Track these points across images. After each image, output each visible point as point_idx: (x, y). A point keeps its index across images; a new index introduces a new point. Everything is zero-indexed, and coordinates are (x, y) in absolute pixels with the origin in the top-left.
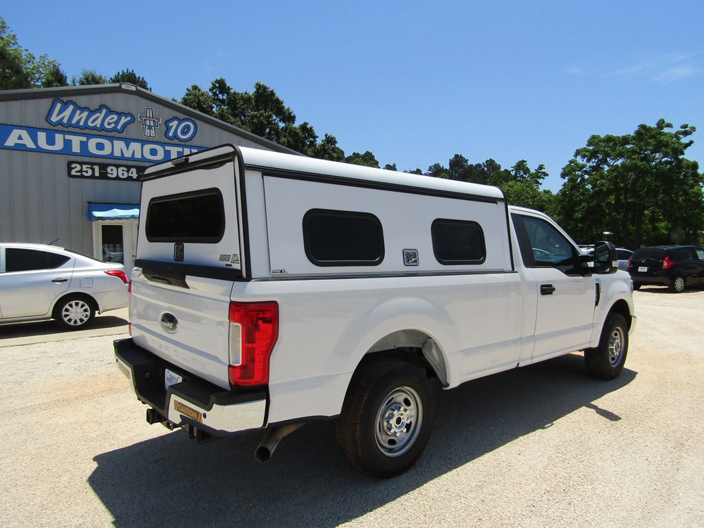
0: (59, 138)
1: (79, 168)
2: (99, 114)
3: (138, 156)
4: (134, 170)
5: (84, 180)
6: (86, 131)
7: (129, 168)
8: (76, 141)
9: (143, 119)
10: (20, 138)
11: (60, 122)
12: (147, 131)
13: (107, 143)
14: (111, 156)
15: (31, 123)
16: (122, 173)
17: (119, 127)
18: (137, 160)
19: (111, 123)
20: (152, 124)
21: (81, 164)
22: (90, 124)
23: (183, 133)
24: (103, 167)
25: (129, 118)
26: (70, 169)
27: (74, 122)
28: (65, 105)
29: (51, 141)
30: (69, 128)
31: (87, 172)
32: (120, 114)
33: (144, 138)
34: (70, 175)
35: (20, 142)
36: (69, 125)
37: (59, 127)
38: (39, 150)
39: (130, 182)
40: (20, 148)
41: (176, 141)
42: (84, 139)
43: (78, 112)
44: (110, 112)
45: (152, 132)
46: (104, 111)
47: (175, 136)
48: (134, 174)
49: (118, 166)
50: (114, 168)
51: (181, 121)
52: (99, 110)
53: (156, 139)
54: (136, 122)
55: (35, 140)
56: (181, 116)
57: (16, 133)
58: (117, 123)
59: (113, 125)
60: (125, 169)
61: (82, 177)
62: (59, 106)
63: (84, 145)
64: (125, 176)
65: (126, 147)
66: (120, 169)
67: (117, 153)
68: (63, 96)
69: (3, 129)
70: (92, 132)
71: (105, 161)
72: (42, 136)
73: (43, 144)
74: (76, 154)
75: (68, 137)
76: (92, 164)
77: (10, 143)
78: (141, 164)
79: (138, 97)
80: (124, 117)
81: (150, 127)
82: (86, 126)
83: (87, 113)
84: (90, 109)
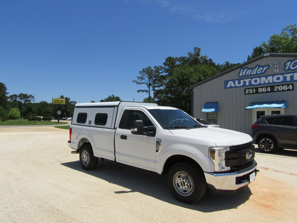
0: (242, 81)
1: (248, 90)
2: (255, 69)
3: (271, 81)
4: (269, 88)
6: (251, 77)
7: (267, 87)
8: (247, 81)
9: (273, 66)
10: (231, 84)
11: (242, 76)
12: (275, 70)
13: (258, 79)
14: (260, 84)
15: (234, 78)
16: (264, 90)
17: (263, 72)
18: (271, 83)
20: (277, 66)
21: (249, 89)
22: (252, 74)
23: (293, 66)
24: (257, 89)
25: (267, 67)
26: (245, 91)
27: (246, 75)
28: (244, 69)
29: (239, 83)
30: (245, 77)
31: (251, 92)
32: (263, 67)
33: (274, 73)
34: (245, 94)
35: (231, 85)
36: (245, 76)
37: (242, 78)
38: (236, 87)
39: (267, 93)
40: (231, 87)
41: (290, 71)
42: (250, 80)
43: (248, 70)
44: (260, 67)
45: (278, 70)
46: (257, 67)
47: (289, 69)
49: (262, 88)
50: (261, 89)
51: (292, 61)
52: (255, 68)
53: (280, 73)
54: (270, 68)
55: (235, 83)
56: (292, 59)
57: (230, 82)
58: (262, 70)
59: (261, 71)
60: (265, 88)
61: (249, 94)
62: (242, 70)
63: (250, 82)
64: (265, 91)
65: (266, 79)
66: (263, 88)
67: (262, 82)
68: (243, 66)
69: (226, 82)
70: (253, 76)
71: (257, 86)
72: (237, 82)
73: (237, 85)
74: (247, 86)
75: (245, 80)
76: (253, 88)
77: (228, 86)
78: (272, 85)
79: (271, 57)
80: (265, 67)
81: (276, 68)
82: (251, 75)
83: (251, 70)
84: (252, 68)
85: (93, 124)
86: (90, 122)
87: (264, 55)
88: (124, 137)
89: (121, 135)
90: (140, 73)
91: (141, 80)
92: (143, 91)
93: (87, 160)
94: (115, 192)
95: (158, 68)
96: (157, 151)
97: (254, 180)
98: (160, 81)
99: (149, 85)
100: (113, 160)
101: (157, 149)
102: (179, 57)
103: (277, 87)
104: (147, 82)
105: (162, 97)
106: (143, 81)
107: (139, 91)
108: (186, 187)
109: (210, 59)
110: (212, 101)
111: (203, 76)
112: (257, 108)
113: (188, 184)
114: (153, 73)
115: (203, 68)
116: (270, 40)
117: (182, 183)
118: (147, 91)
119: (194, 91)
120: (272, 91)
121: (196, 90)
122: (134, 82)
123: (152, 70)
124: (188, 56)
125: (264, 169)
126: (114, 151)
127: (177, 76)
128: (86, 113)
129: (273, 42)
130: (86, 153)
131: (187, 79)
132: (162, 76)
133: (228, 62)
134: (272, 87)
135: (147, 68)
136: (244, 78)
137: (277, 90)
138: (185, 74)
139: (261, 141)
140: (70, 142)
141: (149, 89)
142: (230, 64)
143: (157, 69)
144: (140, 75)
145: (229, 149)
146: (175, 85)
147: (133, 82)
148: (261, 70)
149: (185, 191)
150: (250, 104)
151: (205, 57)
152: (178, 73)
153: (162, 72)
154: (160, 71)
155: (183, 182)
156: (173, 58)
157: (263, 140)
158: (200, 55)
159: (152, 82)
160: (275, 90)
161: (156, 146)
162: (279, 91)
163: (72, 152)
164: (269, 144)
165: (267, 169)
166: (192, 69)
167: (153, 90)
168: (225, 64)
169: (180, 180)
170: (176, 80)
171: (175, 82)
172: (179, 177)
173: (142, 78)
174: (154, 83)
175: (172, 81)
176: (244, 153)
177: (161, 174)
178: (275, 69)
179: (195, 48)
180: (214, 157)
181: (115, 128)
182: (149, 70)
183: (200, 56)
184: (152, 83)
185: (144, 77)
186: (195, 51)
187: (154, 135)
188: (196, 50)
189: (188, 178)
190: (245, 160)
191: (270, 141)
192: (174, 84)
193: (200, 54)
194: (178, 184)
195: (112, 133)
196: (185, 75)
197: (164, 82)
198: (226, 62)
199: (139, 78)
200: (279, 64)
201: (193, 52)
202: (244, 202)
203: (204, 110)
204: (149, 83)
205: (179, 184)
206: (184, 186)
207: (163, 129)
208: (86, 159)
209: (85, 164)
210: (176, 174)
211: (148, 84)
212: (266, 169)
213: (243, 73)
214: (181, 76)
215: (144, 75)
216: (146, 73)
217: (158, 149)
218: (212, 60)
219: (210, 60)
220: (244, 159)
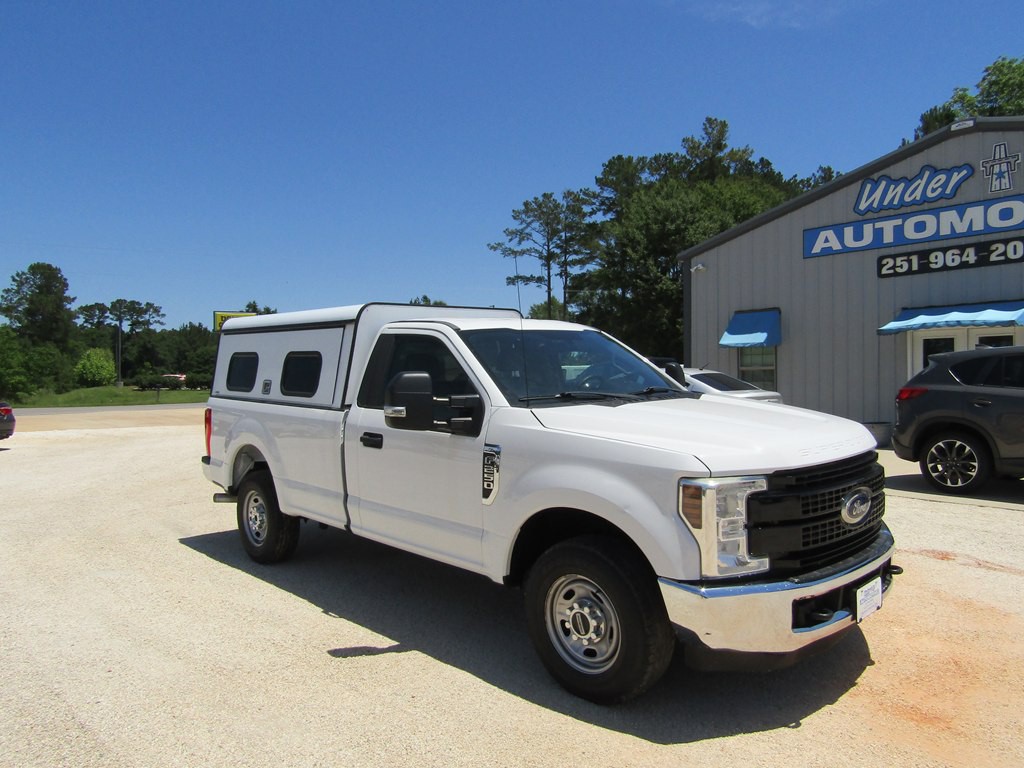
0: (868, 229)
1: (891, 262)
2: (919, 181)
3: (978, 226)
4: (971, 251)
5: (898, 278)
6: (903, 210)
7: (962, 249)
8: (888, 227)
9: (988, 165)
10: (827, 240)
11: (869, 209)
13: (930, 219)
14: (936, 237)
15: (839, 219)
16: (952, 258)
17: (948, 191)
18: (978, 233)
19: (937, 188)
20: (1004, 167)
21: (894, 257)
22: (907, 199)
24: (924, 255)
25: (965, 172)
27: (885, 203)
28: (876, 184)
29: (858, 236)
30: (881, 212)
31: (901, 266)
32: (949, 172)
33: (989, 195)
34: (880, 275)
35: (826, 245)
36: (881, 208)
37: (870, 215)
38: (846, 250)
39: (964, 270)
40: (827, 252)
42: (899, 222)
43: (892, 187)
44: (936, 171)
45: (1005, 181)
46: (927, 174)
48: (971, 256)
49: (945, 250)
50: (940, 255)
52: (920, 176)
53: (1013, 191)
54: (976, 175)
55: (841, 237)
57: (823, 235)
58: (945, 186)
59: (940, 190)
60: (956, 251)
61: (896, 274)
62: (869, 186)
63: (899, 230)
64: (957, 262)
65: (958, 219)
66: (949, 253)
67: (945, 231)
68: (873, 173)
69: (811, 235)
70: (909, 210)
71: (926, 246)
72: (849, 232)
73: (850, 242)
74: (889, 245)
75: (878, 225)
76: (909, 254)
77: (817, 249)
78: (982, 239)
79: (980, 133)
80: (955, 174)
81: (1000, 175)
82: (902, 204)
83: (902, 185)
84: (906, 178)
85: (276, 392)
86: (267, 386)
87: (954, 127)
88: (373, 440)
89: (366, 434)
90: (516, 216)
91: (520, 243)
92: (527, 280)
93: (260, 527)
94: (329, 652)
95: (577, 199)
96: (486, 493)
97: (878, 608)
98: (585, 242)
99: (548, 259)
100: (341, 526)
101: (486, 486)
102: (650, 155)
103: (1001, 248)
104: (540, 249)
105: (596, 300)
106: (526, 245)
107: (511, 281)
108: (594, 636)
109: (762, 160)
110: (758, 306)
111: (737, 220)
112: (924, 326)
113: (602, 626)
114: (562, 216)
115: (734, 190)
116: (984, 79)
117: (579, 620)
118: (540, 280)
119: (692, 270)
120: (983, 261)
121: (700, 266)
122: (495, 249)
123: (557, 206)
124: (683, 152)
125: (935, 557)
126: (342, 492)
127: (641, 223)
128: (255, 354)
129: (995, 88)
130: (256, 501)
131: (678, 231)
132: (593, 226)
133: (829, 169)
134: (983, 249)
135: (541, 199)
136: (876, 216)
137: (1002, 258)
138: (668, 213)
139: (933, 450)
140: (206, 460)
141: (549, 273)
142: (834, 175)
143: (576, 201)
144: (515, 225)
145: (762, 485)
146: (634, 255)
147: (492, 247)
148: (939, 184)
149: (590, 653)
150: (898, 314)
151: (744, 152)
152: (646, 213)
153: (593, 213)
154: (584, 207)
155: (583, 616)
156: (630, 159)
157: (941, 444)
158: (725, 146)
159: (558, 246)
160: (993, 258)
161: (484, 473)
162: (1008, 261)
163: (217, 497)
164: (964, 459)
165: (948, 559)
166: (694, 197)
167: (561, 276)
168: (817, 175)
169: (572, 609)
170: (639, 236)
171: (634, 243)
172: (569, 595)
173: (522, 235)
174: (565, 252)
175: (625, 241)
176: (831, 500)
177: (501, 582)
178: (995, 177)
179: (709, 120)
180: (699, 517)
181: (345, 407)
182: (546, 206)
183: (727, 151)
184: (558, 251)
185: (528, 230)
186: (706, 133)
187: (474, 429)
188: (710, 130)
189: (602, 602)
190: (839, 528)
191: (968, 448)
192: (629, 251)
193: (727, 142)
194: (563, 622)
195: (335, 425)
196: (668, 217)
197: (598, 247)
198: (821, 168)
199: (511, 234)
200: (1012, 160)
201: (699, 136)
202: (832, 701)
203: (728, 339)
204: (549, 250)
205: (567, 625)
206: (587, 632)
207: (512, 405)
208: (258, 523)
209: (257, 541)
210: (555, 587)
211: (545, 253)
212: (944, 556)
213: (872, 197)
214: (656, 221)
215: (529, 225)
216: (535, 216)
217: (489, 485)
218: (769, 164)
219: (765, 163)
220: (832, 524)
